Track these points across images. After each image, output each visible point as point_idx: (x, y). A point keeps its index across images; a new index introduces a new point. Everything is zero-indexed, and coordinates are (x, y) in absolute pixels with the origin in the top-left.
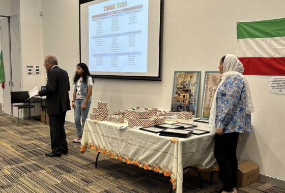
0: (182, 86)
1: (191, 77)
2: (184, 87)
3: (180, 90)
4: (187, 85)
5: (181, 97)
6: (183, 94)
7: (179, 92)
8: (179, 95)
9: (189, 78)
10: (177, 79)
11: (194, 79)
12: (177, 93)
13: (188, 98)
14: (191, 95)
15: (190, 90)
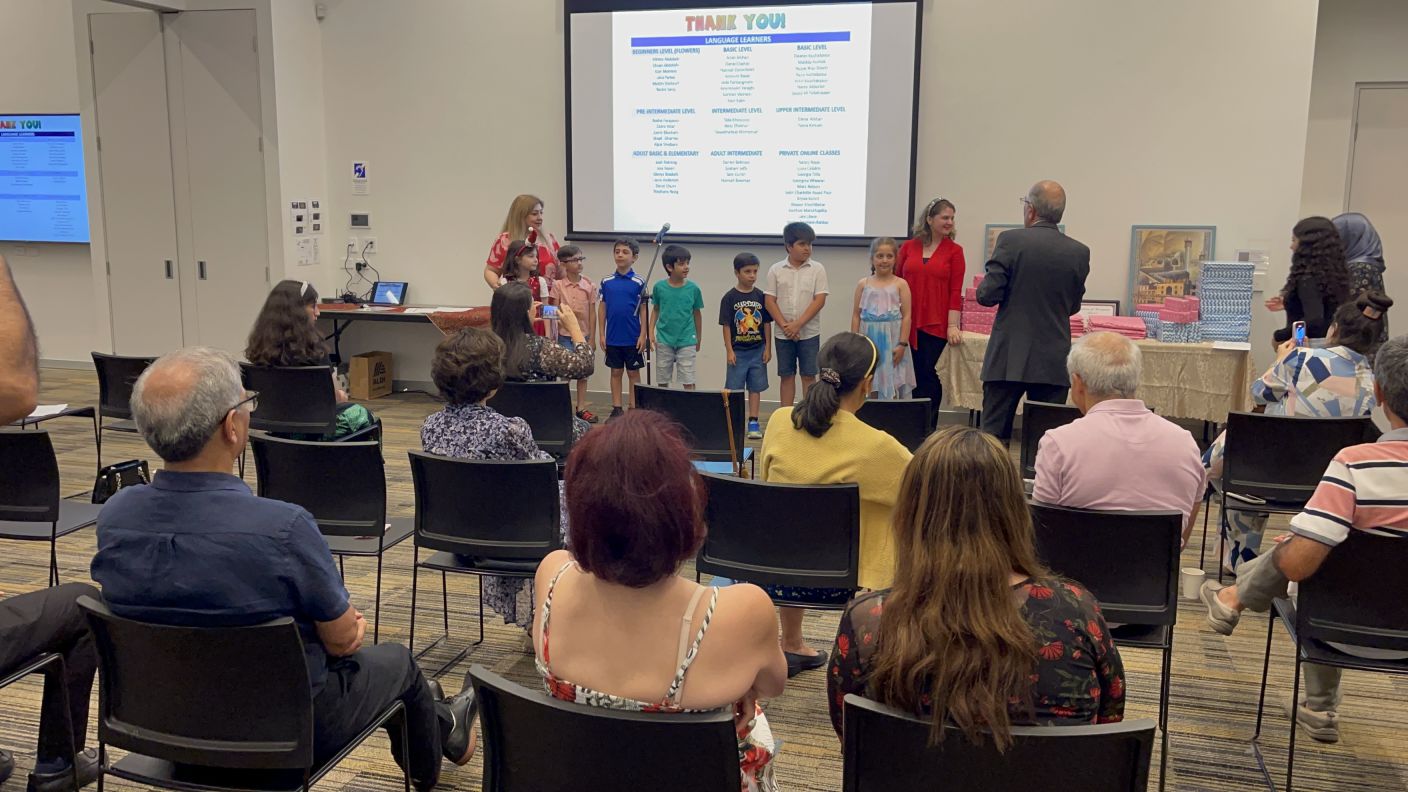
0: (1162, 266)
1: (1188, 243)
2: (1168, 267)
3: (1156, 275)
4: (1176, 262)
5: (1158, 292)
6: (1166, 286)
7: (1152, 280)
8: (1152, 287)
9: (1181, 246)
10: (1144, 247)
11: (1198, 248)
12: (1145, 282)
13: (1181, 292)
14: (1190, 288)
15: (1187, 275)
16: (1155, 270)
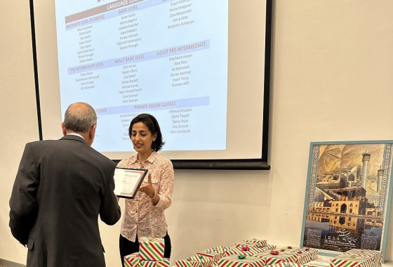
1: (367, 156)
2: (343, 183)
4: (352, 178)
5: (333, 209)
6: (340, 203)
7: (327, 197)
8: (327, 204)
9: (358, 161)
13: (356, 211)
15: (363, 192)
16: (331, 187)
